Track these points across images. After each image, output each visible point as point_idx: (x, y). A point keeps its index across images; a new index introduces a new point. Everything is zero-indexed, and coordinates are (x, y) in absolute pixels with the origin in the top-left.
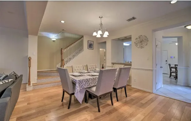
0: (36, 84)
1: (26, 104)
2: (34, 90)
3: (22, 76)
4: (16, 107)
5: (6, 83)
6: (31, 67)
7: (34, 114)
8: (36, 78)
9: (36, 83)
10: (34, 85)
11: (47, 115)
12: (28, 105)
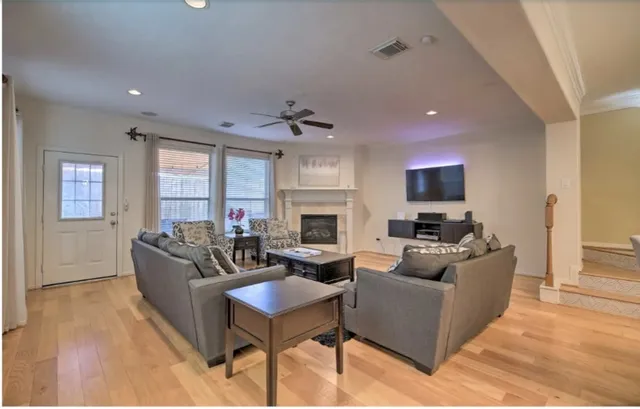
0: (577, 290)
1: (519, 332)
2: (562, 307)
3: (511, 248)
4: (492, 326)
5: (452, 253)
6: (553, 229)
7: (527, 367)
8: (579, 267)
9: (577, 287)
10: (565, 289)
11: (558, 393)
12: (525, 338)
